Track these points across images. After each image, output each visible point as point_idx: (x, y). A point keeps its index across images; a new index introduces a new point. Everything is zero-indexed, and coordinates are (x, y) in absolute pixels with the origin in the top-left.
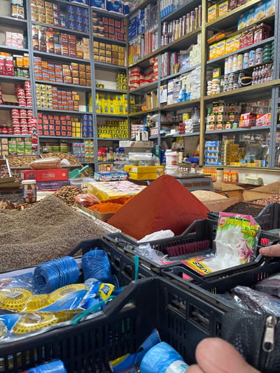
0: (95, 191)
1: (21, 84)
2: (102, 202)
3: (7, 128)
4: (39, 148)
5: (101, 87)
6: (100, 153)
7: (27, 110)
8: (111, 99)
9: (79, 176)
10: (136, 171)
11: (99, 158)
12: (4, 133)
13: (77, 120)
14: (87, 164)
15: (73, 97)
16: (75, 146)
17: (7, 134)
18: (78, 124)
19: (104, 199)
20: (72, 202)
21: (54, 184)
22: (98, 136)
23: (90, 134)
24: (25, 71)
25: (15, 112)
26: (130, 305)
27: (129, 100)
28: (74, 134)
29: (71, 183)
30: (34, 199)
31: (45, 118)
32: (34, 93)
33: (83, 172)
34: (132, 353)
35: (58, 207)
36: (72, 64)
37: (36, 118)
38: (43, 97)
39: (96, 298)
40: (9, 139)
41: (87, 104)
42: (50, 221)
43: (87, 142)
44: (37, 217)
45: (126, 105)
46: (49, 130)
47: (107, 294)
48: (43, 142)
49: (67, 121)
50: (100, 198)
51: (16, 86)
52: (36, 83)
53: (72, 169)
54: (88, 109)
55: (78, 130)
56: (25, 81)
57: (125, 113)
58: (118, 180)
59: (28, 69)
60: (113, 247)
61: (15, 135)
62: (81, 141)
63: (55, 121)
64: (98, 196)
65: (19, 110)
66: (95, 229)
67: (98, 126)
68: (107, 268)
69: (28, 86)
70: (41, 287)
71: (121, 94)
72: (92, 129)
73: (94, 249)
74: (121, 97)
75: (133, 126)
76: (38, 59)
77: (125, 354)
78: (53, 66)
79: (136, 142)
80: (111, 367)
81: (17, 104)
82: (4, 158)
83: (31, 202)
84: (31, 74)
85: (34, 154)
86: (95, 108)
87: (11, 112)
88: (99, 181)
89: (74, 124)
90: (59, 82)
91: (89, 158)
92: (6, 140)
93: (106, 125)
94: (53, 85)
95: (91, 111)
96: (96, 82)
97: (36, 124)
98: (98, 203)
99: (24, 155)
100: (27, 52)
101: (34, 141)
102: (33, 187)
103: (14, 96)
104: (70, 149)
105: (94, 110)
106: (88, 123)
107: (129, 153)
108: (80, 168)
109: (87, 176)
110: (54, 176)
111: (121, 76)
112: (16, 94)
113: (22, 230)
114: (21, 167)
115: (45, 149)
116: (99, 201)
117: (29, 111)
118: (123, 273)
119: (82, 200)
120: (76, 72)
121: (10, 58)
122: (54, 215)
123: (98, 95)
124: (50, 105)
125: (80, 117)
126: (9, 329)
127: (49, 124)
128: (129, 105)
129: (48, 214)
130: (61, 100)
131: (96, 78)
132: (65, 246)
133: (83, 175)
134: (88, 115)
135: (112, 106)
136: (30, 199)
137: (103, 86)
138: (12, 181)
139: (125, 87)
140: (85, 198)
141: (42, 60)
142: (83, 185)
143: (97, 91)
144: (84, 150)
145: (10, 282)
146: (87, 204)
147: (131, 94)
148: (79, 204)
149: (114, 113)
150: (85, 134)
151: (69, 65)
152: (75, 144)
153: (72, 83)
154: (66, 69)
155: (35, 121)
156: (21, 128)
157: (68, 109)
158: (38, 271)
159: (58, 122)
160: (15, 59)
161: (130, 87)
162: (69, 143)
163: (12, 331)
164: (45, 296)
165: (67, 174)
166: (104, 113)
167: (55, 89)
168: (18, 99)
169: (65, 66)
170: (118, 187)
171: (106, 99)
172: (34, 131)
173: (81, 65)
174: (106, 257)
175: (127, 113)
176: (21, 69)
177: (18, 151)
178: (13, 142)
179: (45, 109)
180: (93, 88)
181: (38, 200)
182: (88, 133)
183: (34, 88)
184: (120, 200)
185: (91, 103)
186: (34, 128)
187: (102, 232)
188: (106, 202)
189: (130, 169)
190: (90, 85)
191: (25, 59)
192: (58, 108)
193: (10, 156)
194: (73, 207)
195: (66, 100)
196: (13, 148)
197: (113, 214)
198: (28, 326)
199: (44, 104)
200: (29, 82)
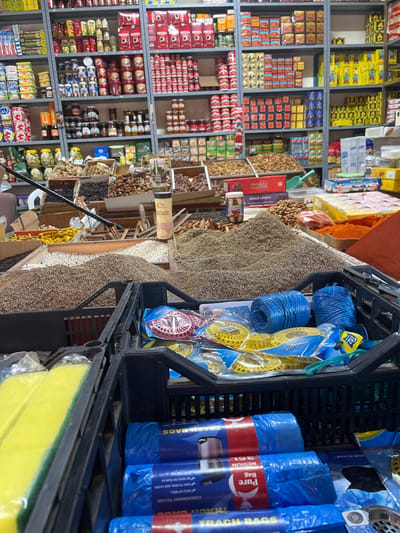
0: (325, 207)
1: (223, 57)
2: (337, 223)
3: (205, 123)
4: (244, 148)
5: (340, 42)
6: (332, 150)
7: (230, 95)
8: (356, 61)
9: (300, 186)
10: (393, 177)
11: (330, 159)
12: (200, 132)
13: (299, 101)
14: (310, 170)
15: (295, 65)
16: (295, 143)
17: (205, 131)
18: (301, 109)
19: (339, 219)
20: (293, 222)
21: (266, 198)
22: (331, 125)
23: (318, 122)
24: (229, 37)
25: (215, 100)
26: (389, 365)
27: (386, 58)
28: (293, 124)
29: (290, 196)
30: (240, 218)
31: (253, 103)
32: (240, 68)
33: (306, 180)
34: (389, 430)
35: (275, 228)
36: (295, 12)
37: (241, 106)
38: (251, 73)
39: (336, 348)
40: (207, 138)
41: (316, 73)
42: (264, 246)
43: (312, 135)
44: (248, 240)
45: (381, 67)
46: (258, 121)
47: (351, 346)
48: (251, 140)
49: (283, 105)
50: (333, 218)
51: (217, 63)
52: (244, 52)
53: (290, 176)
54: (316, 83)
55: (300, 117)
56: (227, 52)
57: (378, 82)
58: (362, 191)
59: (232, 34)
60: (362, 284)
61: (216, 132)
62: (304, 134)
63: (267, 106)
64: (330, 214)
65: (220, 96)
66: (330, 259)
67: (332, 107)
68: (351, 313)
69: (233, 59)
70: (261, 326)
71: (372, 49)
72: (322, 113)
73: (331, 285)
74: (372, 56)
75: (391, 101)
76: (247, 15)
77: (379, 429)
78: (267, 22)
79: (395, 128)
80: (358, 440)
81: (218, 88)
82: (202, 165)
83: (237, 222)
84: (236, 40)
85: (237, 157)
86: (329, 79)
87: (210, 101)
88: (331, 192)
89: (294, 109)
90: (275, 45)
91: (314, 160)
92: (204, 140)
93: (345, 104)
94: (266, 52)
95: (321, 84)
96: (331, 35)
97: (241, 114)
98: (331, 225)
99: (226, 160)
100: (232, 8)
101: (238, 139)
102: (239, 201)
103: (213, 78)
104: (287, 148)
105: (327, 83)
106: (315, 105)
107: (383, 148)
108: (301, 174)
109: (310, 186)
110: (266, 187)
111: (373, 20)
112: (216, 73)
113: (230, 255)
114: (223, 176)
115: (253, 150)
116: (332, 222)
117: (233, 97)
118: (376, 322)
119: (308, 220)
120: (300, 24)
121: (209, 21)
122: (269, 238)
123: (333, 57)
124: (261, 82)
125: (303, 96)
126: (228, 366)
127: (259, 112)
128: (387, 65)
129: (262, 237)
130: (277, 73)
131: (332, 30)
132: (289, 279)
133: (304, 185)
134: (316, 91)
135: (356, 72)
136: (236, 219)
137: (343, 40)
138: (211, 194)
139: (380, 36)
140: (311, 217)
141: (252, 15)
142: (307, 199)
143: (333, 50)
144: (307, 148)
145: (222, 314)
146: (314, 226)
147: (391, 48)
148: (303, 225)
149: (359, 84)
150: (310, 122)
151: (291, 15)
152: (294, 139)
153: (294, 43)
154: (286, 23)
155: (239, 110)
156: (222, 121)
157: (287, 86)
158: (256, 305)
159: (271, 109)
160: (215, 20)
161: (389, 36)
162: (286, 139)
163: (231, 368)
164: (268, 336)
165: (285, 184)
166: (343, 85)
167: (269, 57)
168: (219, 80)
169: (285, 18)
170: (362, 202)
171: (347, 61)
172: (239, 124)
173: (309, 12)
174: (349, 298)
175: (381, 81)
176: (224, 34)
177: (218, 154)
178: (212, 142)
179: (255, 90)
180: (326, 46)
181: (245, 219)
182: (314, 121)
183: (239, 61)
184: (366, 221)
185: (322, 71)
186: (238, 121)
187: (340, 264)
188: (344, 223)
189: (382, 174)
190: (322, 42)
191: (230, 18)
192: (272, 87)
193: (208, 161)
194: (293, 229)
195: (284, 73)
196: (210, 151)
197: (355, 241)
198: (250, 366)
199: (252, 82)
200: (234, 52)
